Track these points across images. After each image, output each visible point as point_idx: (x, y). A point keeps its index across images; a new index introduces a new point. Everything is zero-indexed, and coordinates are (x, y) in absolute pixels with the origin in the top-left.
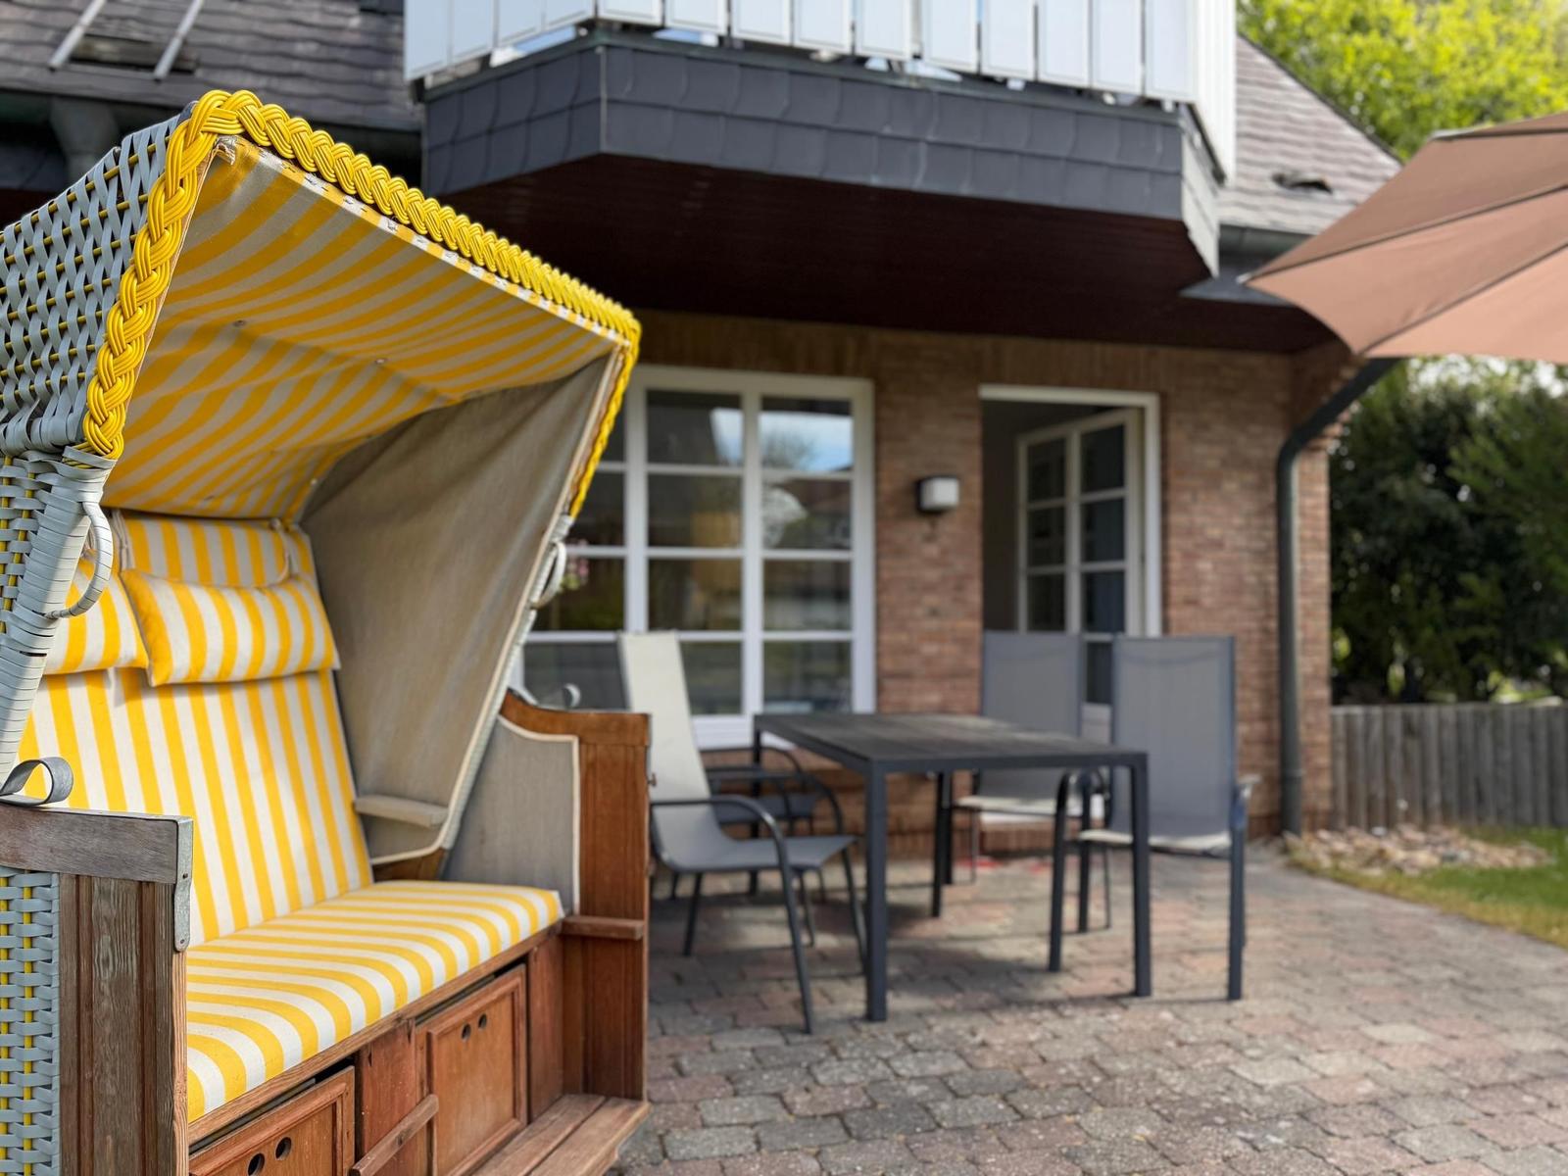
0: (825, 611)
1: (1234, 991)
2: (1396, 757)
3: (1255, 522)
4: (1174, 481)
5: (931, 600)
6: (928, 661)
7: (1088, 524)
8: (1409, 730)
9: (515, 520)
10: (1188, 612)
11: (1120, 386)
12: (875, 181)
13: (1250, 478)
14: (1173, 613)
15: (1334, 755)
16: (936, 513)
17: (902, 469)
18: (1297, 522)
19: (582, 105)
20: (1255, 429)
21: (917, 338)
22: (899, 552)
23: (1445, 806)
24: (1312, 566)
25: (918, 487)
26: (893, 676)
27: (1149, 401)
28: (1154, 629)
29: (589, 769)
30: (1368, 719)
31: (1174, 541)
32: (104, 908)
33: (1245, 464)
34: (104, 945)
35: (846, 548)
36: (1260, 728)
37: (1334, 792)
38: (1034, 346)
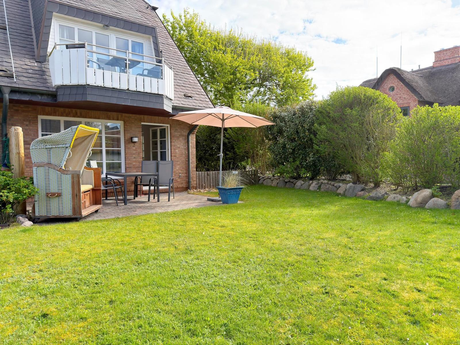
0: (116, 157)
1: (169, 201)
2: (206, 179)
3: (185, 144)
4: (172, 138)
5: (134, 156)
6: (134, 165)
7: (161, 143)
8: (208, 175)
9: (85, 149)
10: (174, 158)
11: (163, 123)
12: (123, 104)
13: (184, 138)
14: (172, 158)
15: (196, 178)
16: (135, 142)
17: (129, 136)
18: (190, 144)
19: (84, 94)
20: (184, 130)
21: (131, 115)
22: (129, 148)
23: (213, 186)
24: (193, 151)
25: (132, 138)
26: (128, 168)
27: (169, 125)
28: (170, 160)
29: (95, 174)
30: (202, 174)
31: (172, 147)
32: (75, 176)
33: (183, 136)
34: (75, 178)
35: (120, 148)
36: (186, 175)
37: (196, 184)
38: (150, 117)
